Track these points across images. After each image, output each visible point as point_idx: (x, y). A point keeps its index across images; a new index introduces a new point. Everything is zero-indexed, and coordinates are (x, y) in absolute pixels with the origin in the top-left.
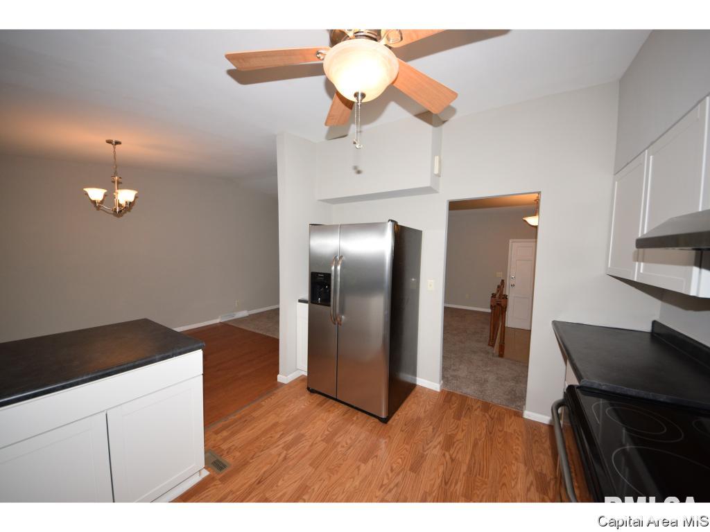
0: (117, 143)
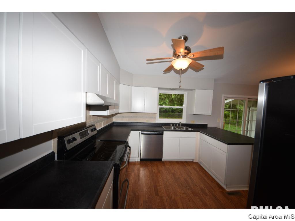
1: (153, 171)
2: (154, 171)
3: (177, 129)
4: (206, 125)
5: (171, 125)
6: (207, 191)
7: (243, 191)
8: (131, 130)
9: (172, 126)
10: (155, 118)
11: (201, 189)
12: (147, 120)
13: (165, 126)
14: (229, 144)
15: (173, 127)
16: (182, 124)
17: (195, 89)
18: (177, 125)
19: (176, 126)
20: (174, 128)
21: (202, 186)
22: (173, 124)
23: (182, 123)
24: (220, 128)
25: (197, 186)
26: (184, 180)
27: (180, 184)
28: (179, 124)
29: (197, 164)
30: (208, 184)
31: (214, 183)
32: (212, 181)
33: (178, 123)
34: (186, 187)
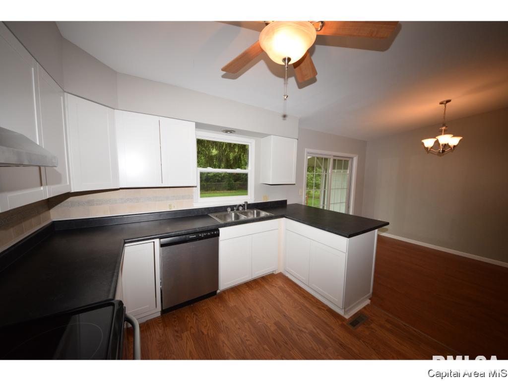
0: (448, 101)
1: (203, 333)
2: (206, 333)
3: (243, 217)
4: (286, 201)
5: (229, 210)
6: (323, 337)
7: (365, 308)
8: (125, 243)
9: (231, 211)
10: (190, 197)
11: (312, 334)
12: (170, 206)
13: (216, 214)
14: (349, 236)
15: (233, 214)
16: (250, 204)
17: (271, 135)
18: (241, 208)
19: (238, 209)
20: (237, 217)
21: (310, 326)
22: (232, 207)
23: (248, 203)
24: (303, 204)
25: (302, 331)
26: (276, 328)
27: (273, 341)
28: (243, 206)
29: (281, 276)
30: (317, 316)
31: (323, 309)
32: (319, 308)
33: (242, 203)
34: (286, 343)
